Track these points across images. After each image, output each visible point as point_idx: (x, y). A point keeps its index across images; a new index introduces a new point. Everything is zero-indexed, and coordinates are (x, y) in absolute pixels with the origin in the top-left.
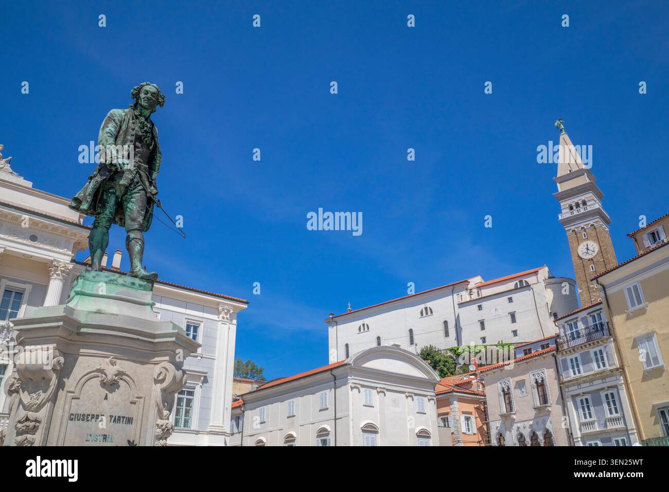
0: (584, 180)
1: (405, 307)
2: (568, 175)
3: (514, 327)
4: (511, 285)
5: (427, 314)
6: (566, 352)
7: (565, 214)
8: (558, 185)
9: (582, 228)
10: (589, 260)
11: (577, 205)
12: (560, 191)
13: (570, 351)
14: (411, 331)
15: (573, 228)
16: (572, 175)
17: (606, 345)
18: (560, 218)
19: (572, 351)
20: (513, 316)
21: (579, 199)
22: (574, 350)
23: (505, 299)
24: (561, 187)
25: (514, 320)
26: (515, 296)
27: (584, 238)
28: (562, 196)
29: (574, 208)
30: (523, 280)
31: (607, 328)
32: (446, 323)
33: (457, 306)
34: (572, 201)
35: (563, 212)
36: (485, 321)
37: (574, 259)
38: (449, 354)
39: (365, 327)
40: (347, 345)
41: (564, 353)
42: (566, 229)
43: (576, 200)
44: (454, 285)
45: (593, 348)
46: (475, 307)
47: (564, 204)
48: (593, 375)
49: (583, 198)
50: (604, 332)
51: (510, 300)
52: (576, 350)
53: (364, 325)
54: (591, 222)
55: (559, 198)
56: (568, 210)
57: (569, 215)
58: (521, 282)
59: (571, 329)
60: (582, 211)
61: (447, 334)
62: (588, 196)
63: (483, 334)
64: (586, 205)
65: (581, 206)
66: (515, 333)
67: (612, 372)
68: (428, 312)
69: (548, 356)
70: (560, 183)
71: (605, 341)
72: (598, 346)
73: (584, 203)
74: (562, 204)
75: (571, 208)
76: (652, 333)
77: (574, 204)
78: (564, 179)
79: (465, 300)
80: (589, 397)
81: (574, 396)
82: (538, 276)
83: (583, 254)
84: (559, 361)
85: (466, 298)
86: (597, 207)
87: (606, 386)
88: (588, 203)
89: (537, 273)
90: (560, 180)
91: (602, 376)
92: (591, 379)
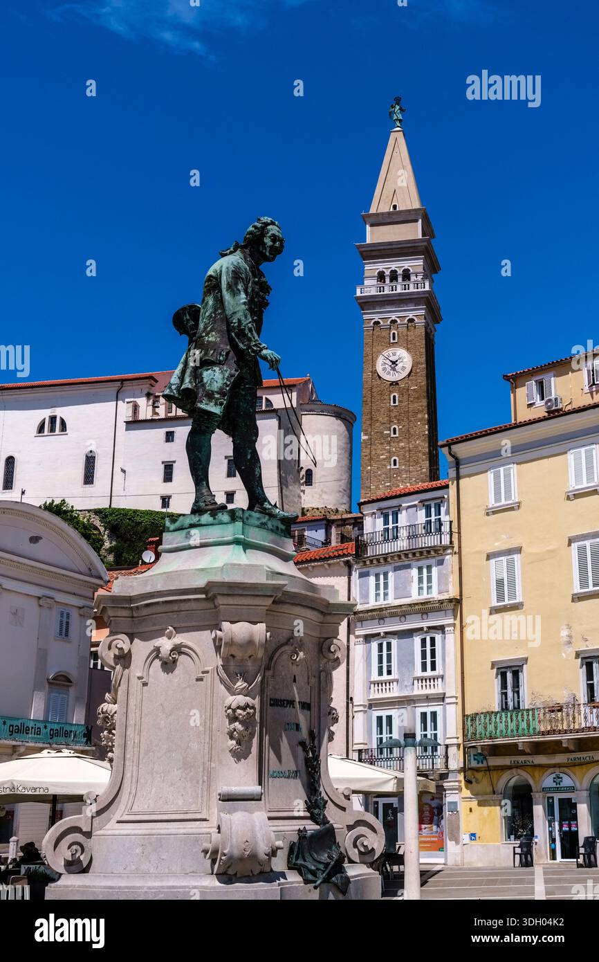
0: (414, 232)
1: (6, 408)
2: (389, 213)
3: (229, 483)
5: (53, 430)
6: (371, 561)
7: (369, 288)
8: (368, 228)
9: (394, 322)
10: (392, 383)
11: (393, 276)
12: (368, 241)
13: (378, 560)
14: (10, 460)
15: (376, 317)
16: (398, 218)
17: (441, 558)
18: (358, 294)
19: (382, 560)
21: (399, 265)
22: (385, 559)
24: (372, 232)
25: (230, 471)
27: (392, 341)
28: (372, 251)
29: (387, 280)
30: (264, 397)
31: (448, 530)
32: (91, 455)
33: (122, 426)
34: (387, 266)
35: (367, 282)
36: (175, 465)
37: (367, 375)
41: (368, 563)
42: (365, 317)
43: (393, 266)
44: (122, 381)
45: (418, 560)
46: (161, 433)
47: (372, 268)
48: (410, 605)
49: (406, 264)
50: (443, 536)
52: (389, 560)
54: (411, 315)
55: (364, 253)
56: (374, 282)
57: (373, 292)
59: (386, 522)
60: (399, 290)
61: (90, 479)
62: (415, 264)
63: (167, 489)
64: (409, 280)
65: (400, 279)
66: (230, 496)
67: (442, 603)
68: (55, 425)
69: (338, 563)
70: (372, 225)
71: (441, 552)
72: (427, 558)
73: (406, 275)
74: (367, 267)
75: (381, 277)
76: (519, 550)
77: (387, 273)
78: (380, 219)
79: (142, 417)
80: (394, 642)
81: (368, 638)
82: (294, 395)
83: (384, 369)
84: (355, 575)
85: (145, 412)
86: (427, 288)
87: (425, 624)
88: (413, 278)
89: (294, 389)
90: (372, 220)
91: (425, 608)
92: (402, 612)
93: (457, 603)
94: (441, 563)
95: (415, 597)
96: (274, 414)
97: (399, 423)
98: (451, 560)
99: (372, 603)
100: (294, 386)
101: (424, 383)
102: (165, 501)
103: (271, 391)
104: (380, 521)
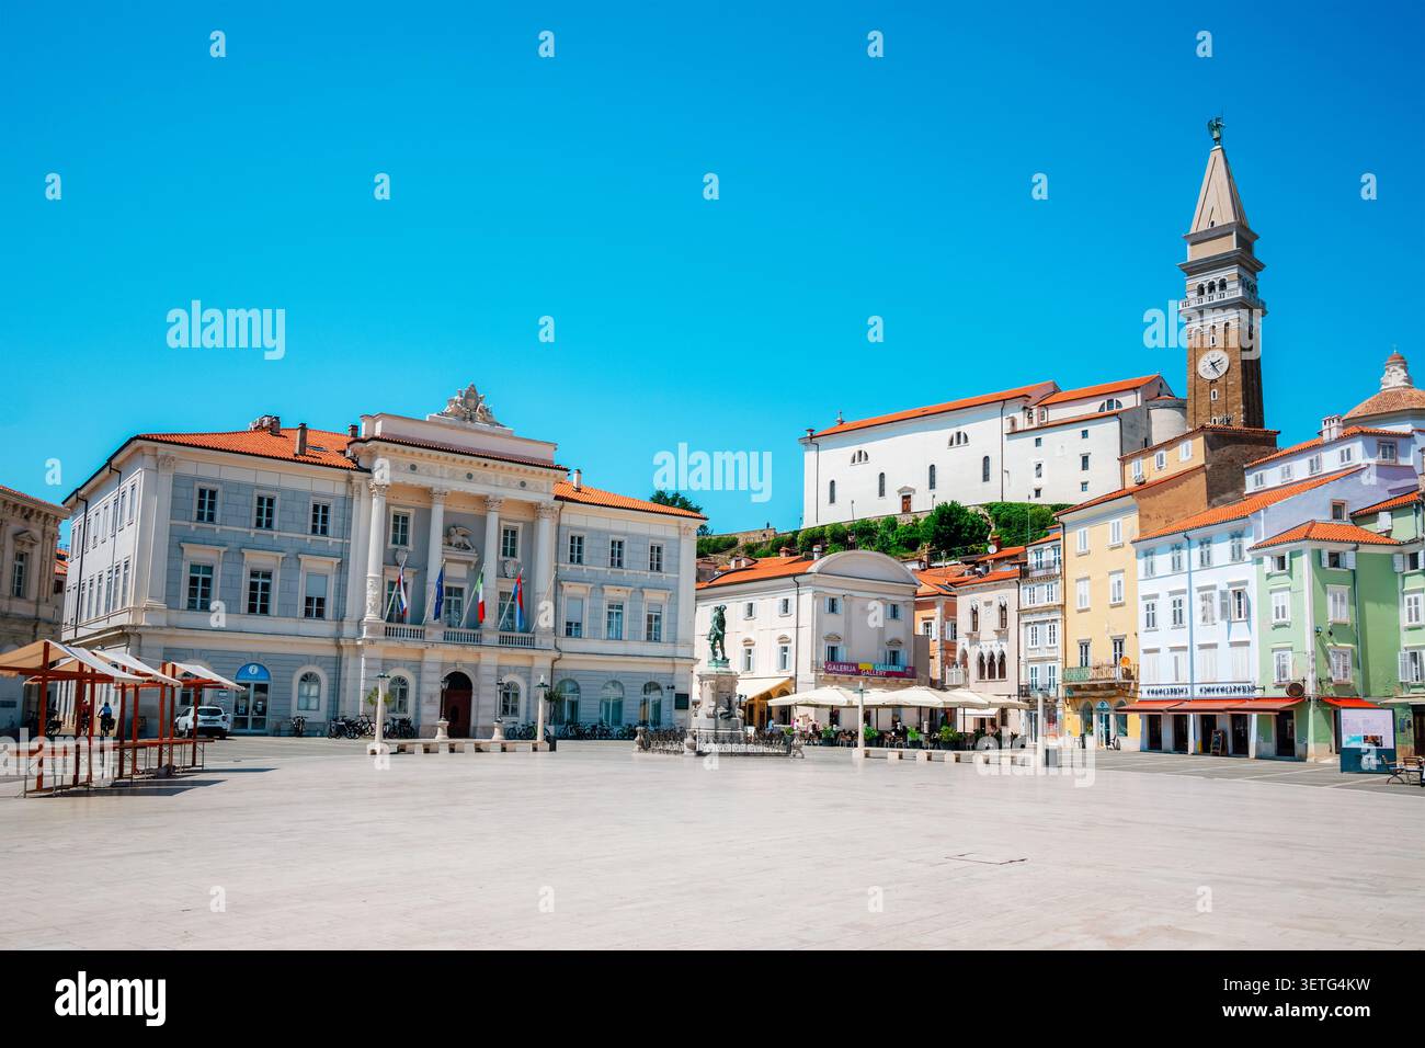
0: (1229, 244)
1: (926, 430)
2: (1206, 231)
3: (1085, 475)
4: (1092, 408)
5: (959, 442)
7: (1192, 300)
8: (1188, 247)
10: (1212, 382)
11: (1212, 287)
12: (1189, 260)
14: (932, 468)
16: (1215, 233)
20: (1085, 459)
21: (1215, 277)
22: (1035, 580)
23: (1077, 431)
24: (1192, 251)
25: (1085, 466)
26: (1092, 428)
28: (1192, 267)
29: (1206, 291)
30: (1115, 399)
31: (1061, 565)
32: (986, 459)
33: (1005, 437)
34: (1204, 279)
36: (1043, 464)
37: (1190, 377)
38: (981, 511)
39: (862, 457)
40: (833, 483)
41: (1026, 582)
43: (1211, 278)
44: (1004, 400)
45: (1048, 581)
46: (1032, 440)
47: (1192, 283)
48: (1045, 606)
49: (1222, 275)
51: (1085, 434)
53: (860, 452)
55: (1186, 270)
56: (1195, 294)
57: (1195, 304)
58: (1110, 401)
59: (1037, 558)
60: (1217, 299)
61: (986, 477)
62: (1230, 273)
63: (1037, 483)
64: (1225, 289)
65: (1217, 289)
66: (1084, 484)
67: (1057, 606)
68: (960, 439)
70: (1192, 244)
71: (1057, 577)
73: (1223, 285)
74: (1188, 283)
75: (1201, 290)
76: (1088, 578)
77: (1206, 285)
78: (1200, 238)
79: (1019, 427)
80: (1038, 626)
81: (1027, 624)
82: (1139, 395)
83: (1205, 370)
84: (1021, 587)
85: (1022, 423)
86: (1240, 295)
87: (1050, 618)
88: (1229, 286)
89: (1138, 390)
90: (1192, 239)
91: (1048, 610)
92: (1040, 611)
93: (1063, 607)
94: (1057, 583)
95: (1046, 603)
96: (1115, 418)
97: (1218, 415)
98: (1060, 582)
99: (1028, 606)
100: (1138, 388)
101: (1240, 377)
102: (1038, 492)
103: (1120, 394)
104: (1035, 556)
